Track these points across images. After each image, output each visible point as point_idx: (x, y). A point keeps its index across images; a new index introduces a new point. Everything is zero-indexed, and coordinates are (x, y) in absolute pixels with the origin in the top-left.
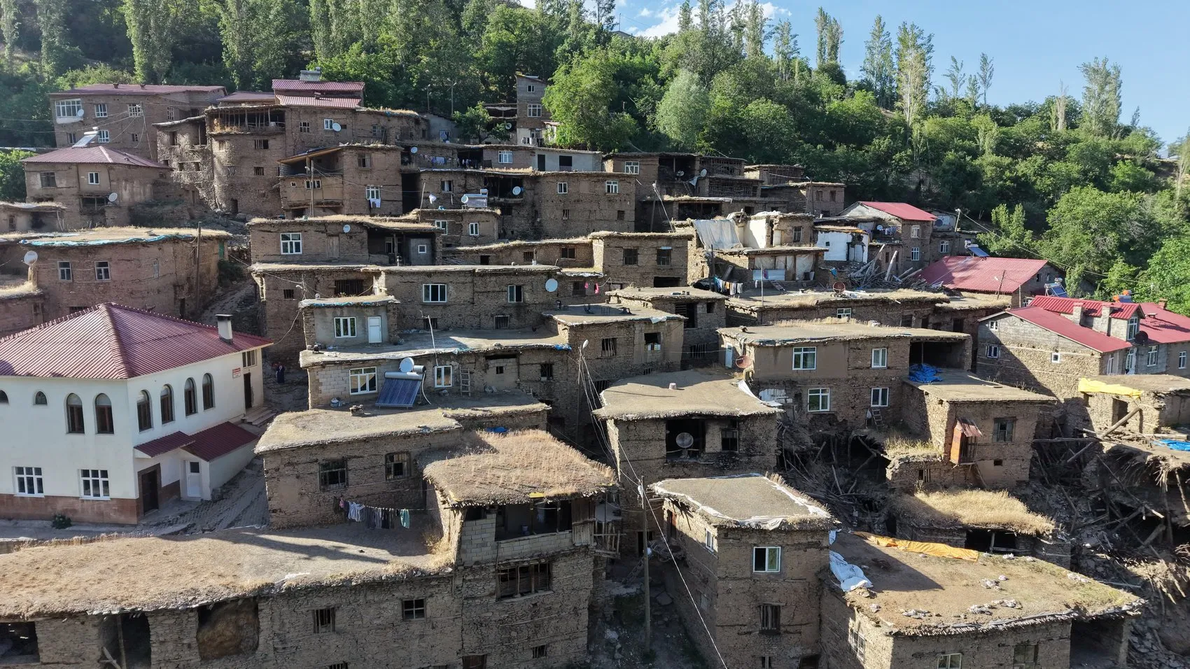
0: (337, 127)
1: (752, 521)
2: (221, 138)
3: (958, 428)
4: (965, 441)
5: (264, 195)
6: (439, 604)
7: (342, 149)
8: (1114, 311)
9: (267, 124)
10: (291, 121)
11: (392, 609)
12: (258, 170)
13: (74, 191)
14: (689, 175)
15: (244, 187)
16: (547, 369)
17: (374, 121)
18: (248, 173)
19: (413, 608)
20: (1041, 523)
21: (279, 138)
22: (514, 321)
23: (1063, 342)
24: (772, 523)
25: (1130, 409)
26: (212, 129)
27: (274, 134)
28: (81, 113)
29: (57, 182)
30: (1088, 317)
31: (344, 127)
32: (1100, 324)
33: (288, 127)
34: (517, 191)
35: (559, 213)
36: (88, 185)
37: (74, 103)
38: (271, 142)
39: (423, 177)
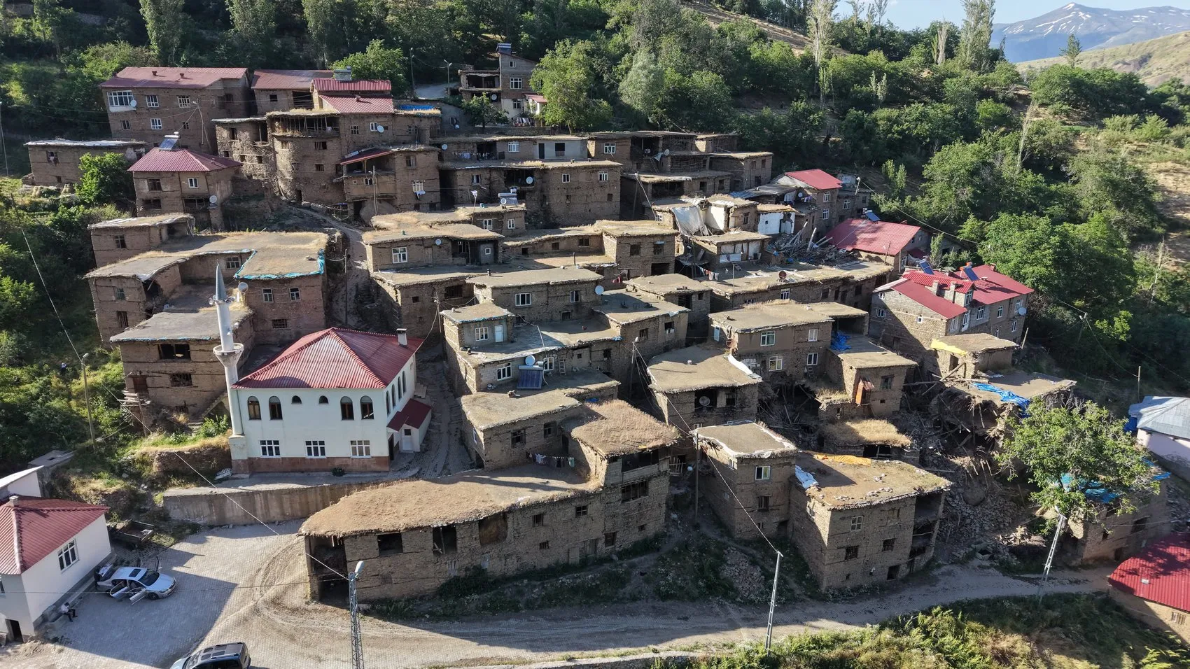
0: (381, 129)
1: (756, 453)
2: (284, 140)
3: (861, 384)
4: (864, 391)
5: (324, 187)
6: (594, 507)
7: (394, 154)
8: (958, 287)
9: (325, 129)
10: (344, 126)
11: (571, 511)
12: (319, 167)
13: (178, 194)
14: (654, 153)
15: (307, 181)
16: (607, 353)
17: (409, 122)
18: (310, 169)
19: (581, 511)
20: (904, 440)
21: (335, 140)
22: (574, 315)
23: (925, 309)
24: (766, 455)
25: (960, 362)
26: (274, 130)
27: (331, 137)
28: (134, 103)
29: (163, 187)
30: (942, 289)
31: (386, 128)
32: (948, 295)
33: (342, 131)
34: (529, 180)
35: (563, 198)
36: (189, 188)
37: (125, 94)
38: (329, 144)
39: (458, 173)
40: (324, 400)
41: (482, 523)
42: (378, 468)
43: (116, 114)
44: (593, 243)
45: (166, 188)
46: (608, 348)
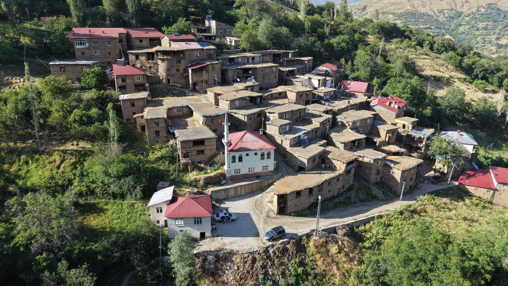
0: (198, 55)
1: (378, 157)
2: (163, 60)
3: (388, 135)
4: (389, 137)
5: (179, 78)
6: (341, 178)
7: (208, 65)
8: (395, 103)
9: (180, 55)
10: (187, 54)
11: (336, 180)
12: (178, 70)
13: (133, 83)
14: (280, 59)
15: (173, 76)
16: (316, 132)
17: (207, 52)
18: (174, 71)
19: (338, 179)
20: (403, 150)
21: (184, 60)
22: (299, 120)
23: (389, 111)
25: (406, 126)
26: (157, 56)
27: (182, 59)
28: (87, 45)
30: (390, 103)
31: (200, 54)
32: (392, 105)
33: (186, 56)
34: (250, 72)
35: (262, 78)
36: (137, 81)
37: (83, 40)
38: (181, 61)
39: (229, 71)
40: (256, 154)
41: (319, 186)
42: (270, 174)
43: (78, 49)
44: (283, 94)
45: (128, 81)
46: (315, 130)
